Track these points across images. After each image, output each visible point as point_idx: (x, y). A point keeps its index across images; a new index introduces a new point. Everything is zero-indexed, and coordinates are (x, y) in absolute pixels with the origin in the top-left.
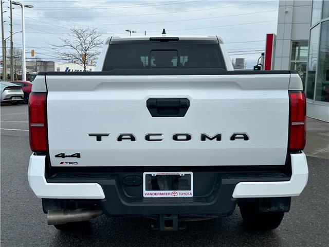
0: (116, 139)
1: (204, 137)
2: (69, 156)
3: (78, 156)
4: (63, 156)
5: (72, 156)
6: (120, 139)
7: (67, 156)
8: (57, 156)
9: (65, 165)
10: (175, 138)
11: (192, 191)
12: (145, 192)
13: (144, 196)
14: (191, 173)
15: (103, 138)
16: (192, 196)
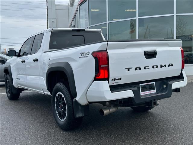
0: (134, 69)
1: (161, 66)
2: (117, 80)
3: (120, 79)
4: (115, 80)
5: (118, 79)
6: (136, 69)
7: (116, 80)
8: (112, 80)
9: (114, 84)
10: (153, 67)
11: (155, 90)
12: (141, 93)
13: (141, 95)
14: (154, 82)
15: (130, 69)
16: (155, 92)
